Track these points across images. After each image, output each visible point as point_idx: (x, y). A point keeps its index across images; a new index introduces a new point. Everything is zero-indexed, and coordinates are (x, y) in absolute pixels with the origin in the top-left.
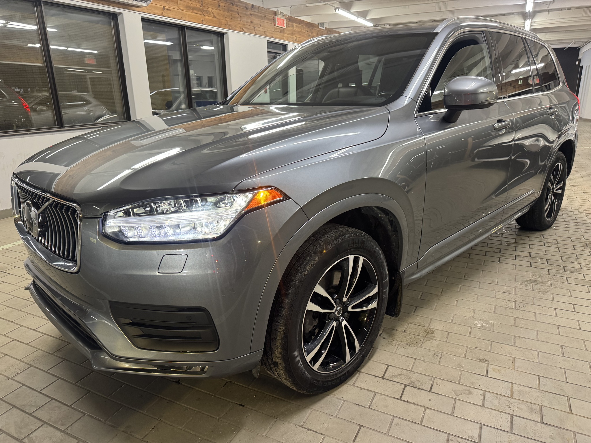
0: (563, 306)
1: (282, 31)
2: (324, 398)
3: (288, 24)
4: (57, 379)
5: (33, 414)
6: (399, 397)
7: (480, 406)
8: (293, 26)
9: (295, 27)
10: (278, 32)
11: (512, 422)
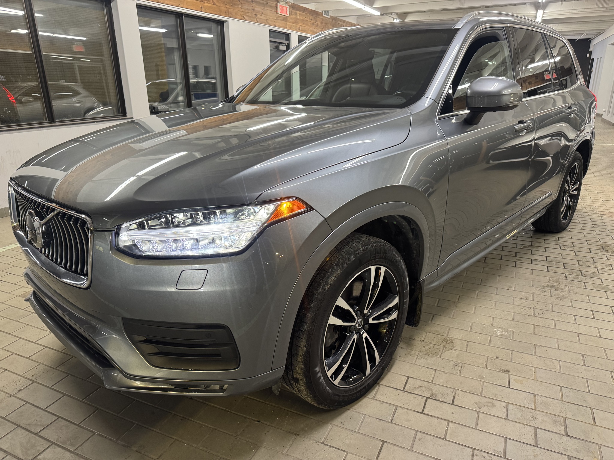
0: (582, 313)
1: (285, 19)
2: (344, 412)
3: (291, 12)
4: (62, 395)
5: (39, 434)
6: (421, 411)
7: (504, 419)
8: (296, 14)
9: (298, 15)
10: (281, 20)
11: (536, 436)
